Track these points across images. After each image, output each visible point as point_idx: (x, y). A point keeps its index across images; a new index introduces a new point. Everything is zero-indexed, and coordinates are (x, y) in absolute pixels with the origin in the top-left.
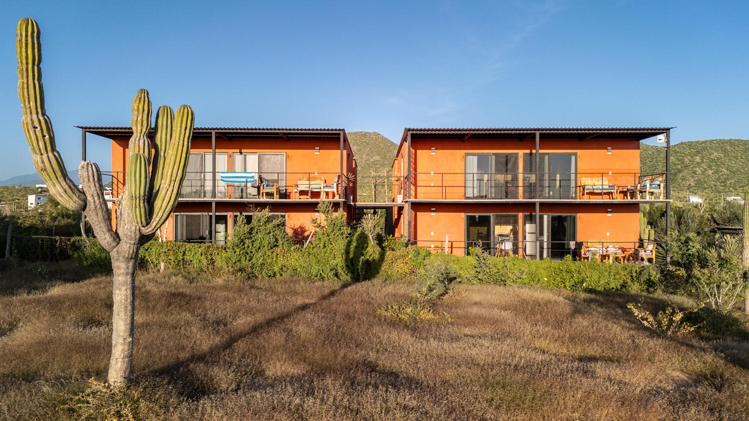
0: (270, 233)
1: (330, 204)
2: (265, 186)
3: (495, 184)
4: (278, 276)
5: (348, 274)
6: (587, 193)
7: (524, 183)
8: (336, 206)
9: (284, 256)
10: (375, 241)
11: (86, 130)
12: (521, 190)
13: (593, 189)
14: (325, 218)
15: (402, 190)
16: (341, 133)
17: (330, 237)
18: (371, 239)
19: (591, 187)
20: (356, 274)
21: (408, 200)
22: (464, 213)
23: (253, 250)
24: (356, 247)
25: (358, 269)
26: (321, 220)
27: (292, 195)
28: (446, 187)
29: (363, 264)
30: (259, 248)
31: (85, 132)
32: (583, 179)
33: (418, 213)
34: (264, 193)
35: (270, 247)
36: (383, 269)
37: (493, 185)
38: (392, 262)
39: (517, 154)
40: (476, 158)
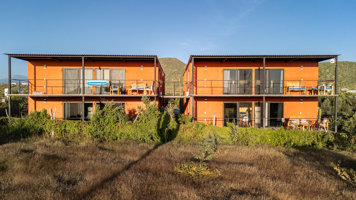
0: (114, 114)
1: (148, 98)
2: (113, 87)
3: (240, 86)
4: (118, 139)
5: (159, 138)
6: (290, 91)
7: (255, 85)
8: (152, 98)
9: (122, 127)
10: (174, 119)
11: (11, 56)
12: (253, 89)
13: (294, 89)
14: (146, 106)
15: (189, 89)
16: (155, 58)
17: (148, 116)
18: (172, 117)
19: (292, 88)
20: (163, 138)
21: (192, 95)
22: (222, 102)
23: (105, 124)
24: (163, 123)
25: (164, 135)
26: (143, 107)
27: (128, 92)
28: (213, 87)
29: (167, 133)
30: (108, 123)
31: (10, 57)
32: (287, 83)
33: (198, 102)
34: (113, 91)
35: (114, 122)
36: (178, 134)
37: (238, 87)
38: (184, 131)
39: (252, 69)
40: (229, 71)
